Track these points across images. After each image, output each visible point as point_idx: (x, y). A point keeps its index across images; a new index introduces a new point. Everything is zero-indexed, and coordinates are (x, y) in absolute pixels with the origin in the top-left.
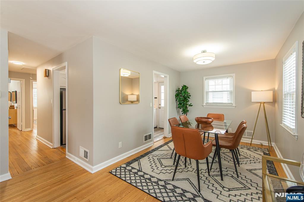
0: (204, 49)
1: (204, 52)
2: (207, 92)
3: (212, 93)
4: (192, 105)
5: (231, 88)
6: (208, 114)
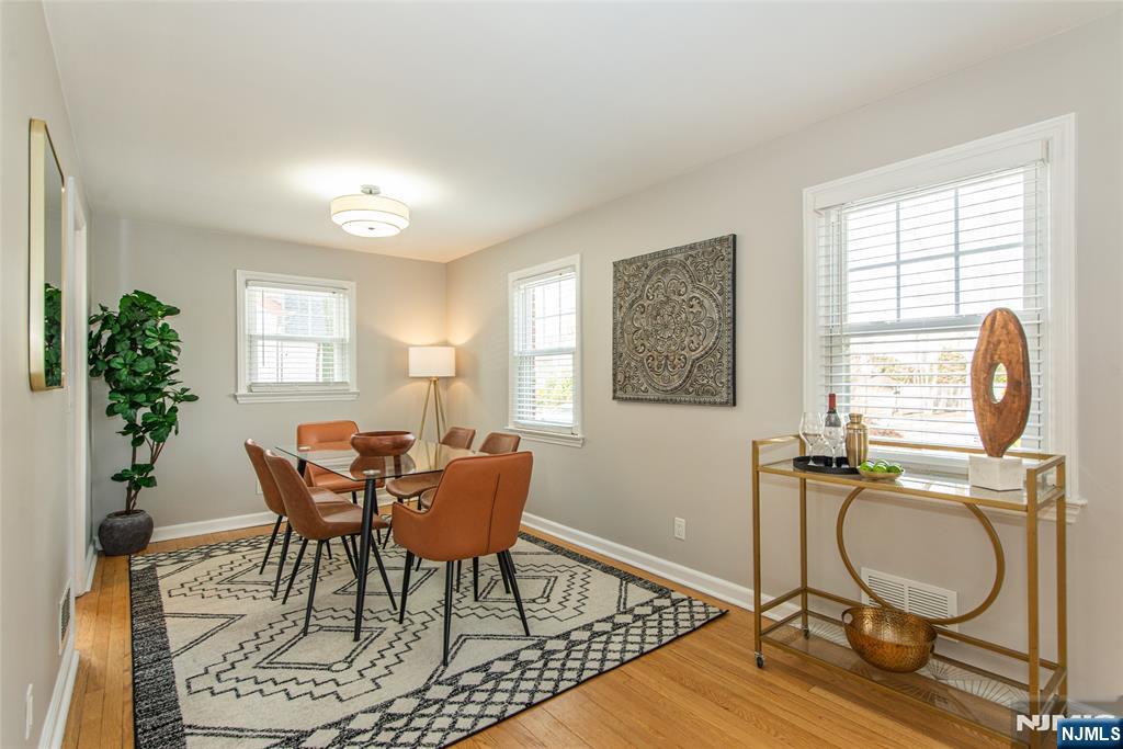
0: (371, 182)
1: (371, 193)
2: (251, 336)
3: (275, 343)
4: (193, 398)
5: (342, 329)
6: (300, 429)
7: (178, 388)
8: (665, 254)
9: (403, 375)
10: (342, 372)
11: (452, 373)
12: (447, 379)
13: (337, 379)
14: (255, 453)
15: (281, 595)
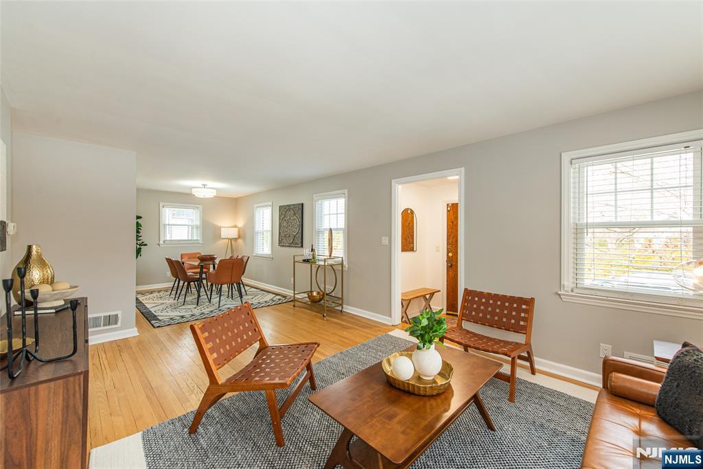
2: (164, 224)
3: (173, 226)
4: (146, 245)
5: (197, 222)
6: (182, 255)
7: (141, 242)
8: (289, 206)
9: (219, 237)
10: (196, 236)
11: (237, 237)
12: (236, 239)
13: (195, 239)
14: (169, 261)
15: (176, 299)
